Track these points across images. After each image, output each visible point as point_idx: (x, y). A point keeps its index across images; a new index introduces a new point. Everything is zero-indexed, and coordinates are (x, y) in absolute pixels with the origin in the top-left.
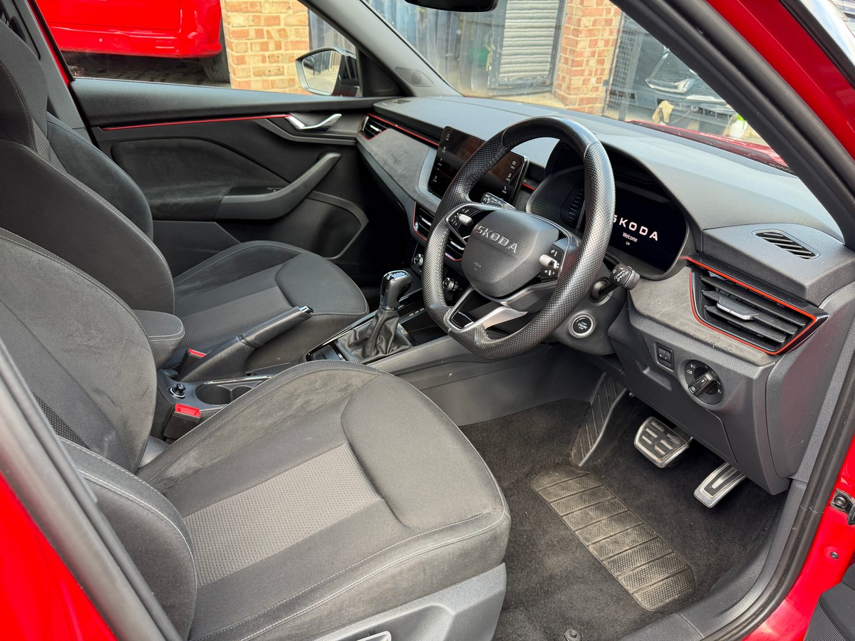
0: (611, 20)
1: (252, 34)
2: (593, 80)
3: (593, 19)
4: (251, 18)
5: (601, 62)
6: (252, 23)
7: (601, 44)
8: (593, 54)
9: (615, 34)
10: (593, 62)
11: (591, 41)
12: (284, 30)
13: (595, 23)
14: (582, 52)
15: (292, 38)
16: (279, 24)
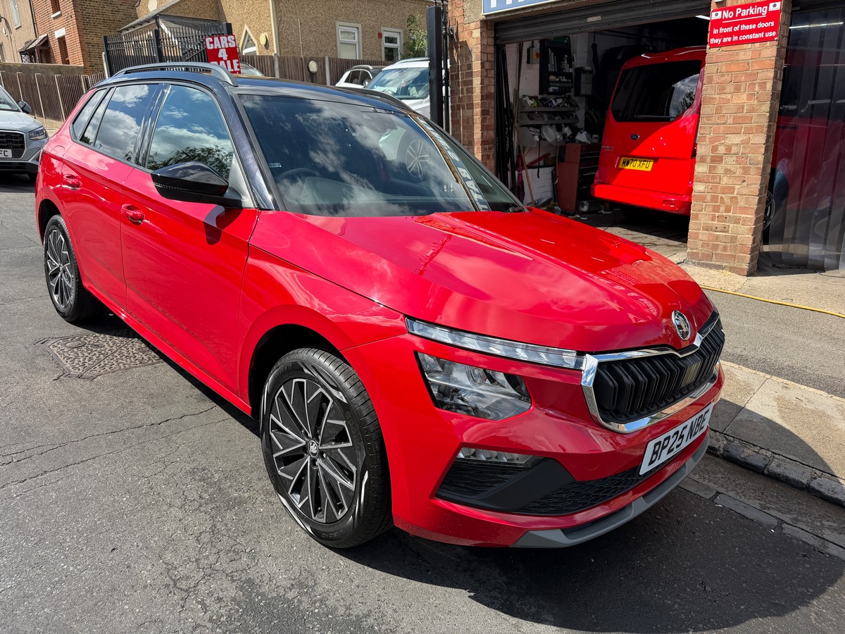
1: (708, 198)
4: (710, 187)
6: (710, 191)
12: (736, 198)
15: (742, 203)
16: (733, 193)
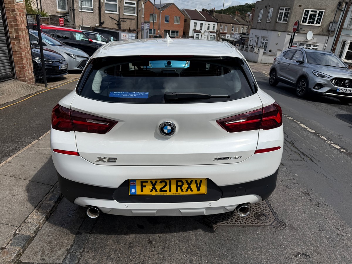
0: (29, 52)
2: (30, 72)
3: (24, 52)
5: (30, 65)
7: (29, 60)
8: (28, 63)
9: (31, 56)
10: (28, 66)
11: (26, 59)
13: (25, 53)
14: (25, 63)
